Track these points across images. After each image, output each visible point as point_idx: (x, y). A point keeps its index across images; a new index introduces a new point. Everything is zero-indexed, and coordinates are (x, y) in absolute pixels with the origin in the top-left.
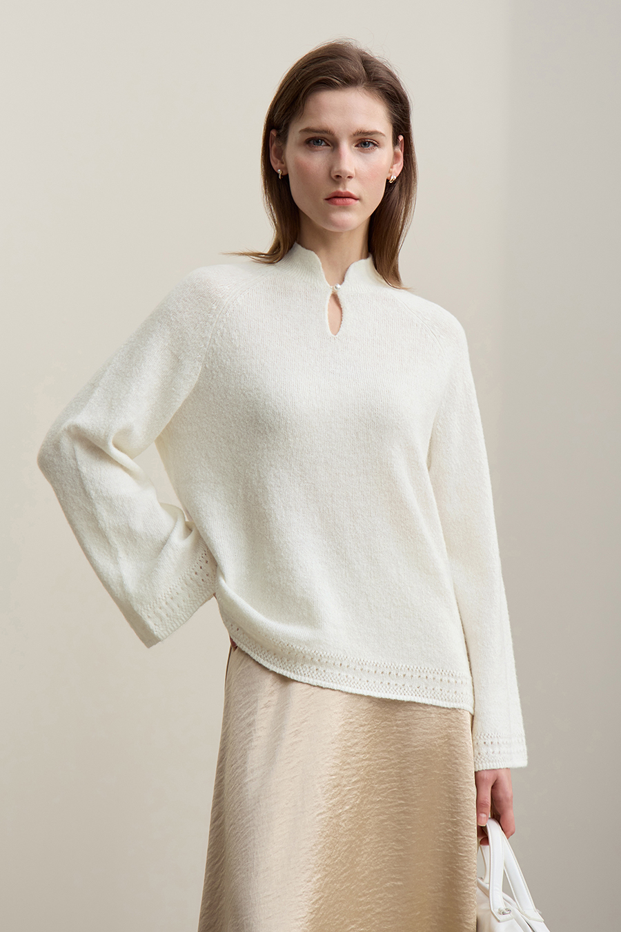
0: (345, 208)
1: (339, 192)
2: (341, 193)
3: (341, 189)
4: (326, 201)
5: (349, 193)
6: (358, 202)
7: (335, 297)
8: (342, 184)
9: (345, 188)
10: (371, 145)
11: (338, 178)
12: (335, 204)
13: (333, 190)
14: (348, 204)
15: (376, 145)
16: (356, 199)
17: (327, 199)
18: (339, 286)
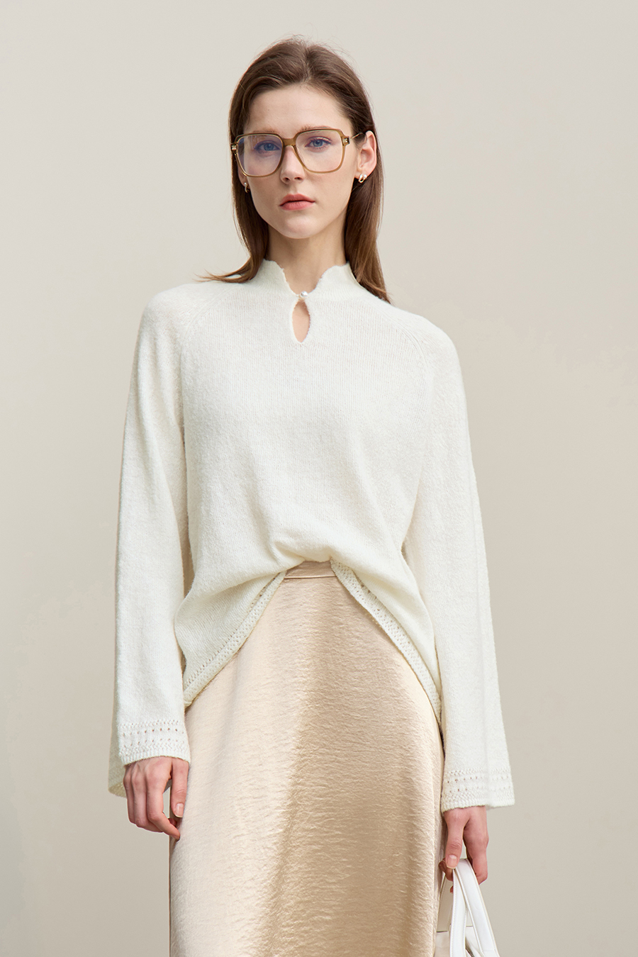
0: (300, 212)
1: (290, 196)
2: (293, 196)
3: (292, 193)
4: (280, 207)
5: (301, 196)
6: (314, 204)
7: (302, 306)
8: (292, 187)
9: (296, 190)
10: (324, 143)
11: (286, 182)
12: (288, 209)
13: (285, 194)
14: (301, 208)
15: (329, 142)
16: (312, 202)
17: (282, 205)
18: (305, 293)
